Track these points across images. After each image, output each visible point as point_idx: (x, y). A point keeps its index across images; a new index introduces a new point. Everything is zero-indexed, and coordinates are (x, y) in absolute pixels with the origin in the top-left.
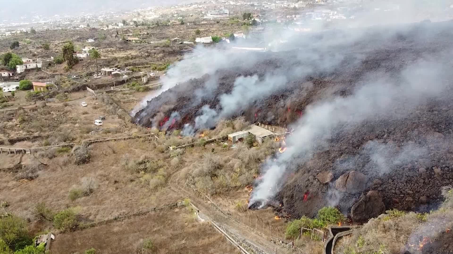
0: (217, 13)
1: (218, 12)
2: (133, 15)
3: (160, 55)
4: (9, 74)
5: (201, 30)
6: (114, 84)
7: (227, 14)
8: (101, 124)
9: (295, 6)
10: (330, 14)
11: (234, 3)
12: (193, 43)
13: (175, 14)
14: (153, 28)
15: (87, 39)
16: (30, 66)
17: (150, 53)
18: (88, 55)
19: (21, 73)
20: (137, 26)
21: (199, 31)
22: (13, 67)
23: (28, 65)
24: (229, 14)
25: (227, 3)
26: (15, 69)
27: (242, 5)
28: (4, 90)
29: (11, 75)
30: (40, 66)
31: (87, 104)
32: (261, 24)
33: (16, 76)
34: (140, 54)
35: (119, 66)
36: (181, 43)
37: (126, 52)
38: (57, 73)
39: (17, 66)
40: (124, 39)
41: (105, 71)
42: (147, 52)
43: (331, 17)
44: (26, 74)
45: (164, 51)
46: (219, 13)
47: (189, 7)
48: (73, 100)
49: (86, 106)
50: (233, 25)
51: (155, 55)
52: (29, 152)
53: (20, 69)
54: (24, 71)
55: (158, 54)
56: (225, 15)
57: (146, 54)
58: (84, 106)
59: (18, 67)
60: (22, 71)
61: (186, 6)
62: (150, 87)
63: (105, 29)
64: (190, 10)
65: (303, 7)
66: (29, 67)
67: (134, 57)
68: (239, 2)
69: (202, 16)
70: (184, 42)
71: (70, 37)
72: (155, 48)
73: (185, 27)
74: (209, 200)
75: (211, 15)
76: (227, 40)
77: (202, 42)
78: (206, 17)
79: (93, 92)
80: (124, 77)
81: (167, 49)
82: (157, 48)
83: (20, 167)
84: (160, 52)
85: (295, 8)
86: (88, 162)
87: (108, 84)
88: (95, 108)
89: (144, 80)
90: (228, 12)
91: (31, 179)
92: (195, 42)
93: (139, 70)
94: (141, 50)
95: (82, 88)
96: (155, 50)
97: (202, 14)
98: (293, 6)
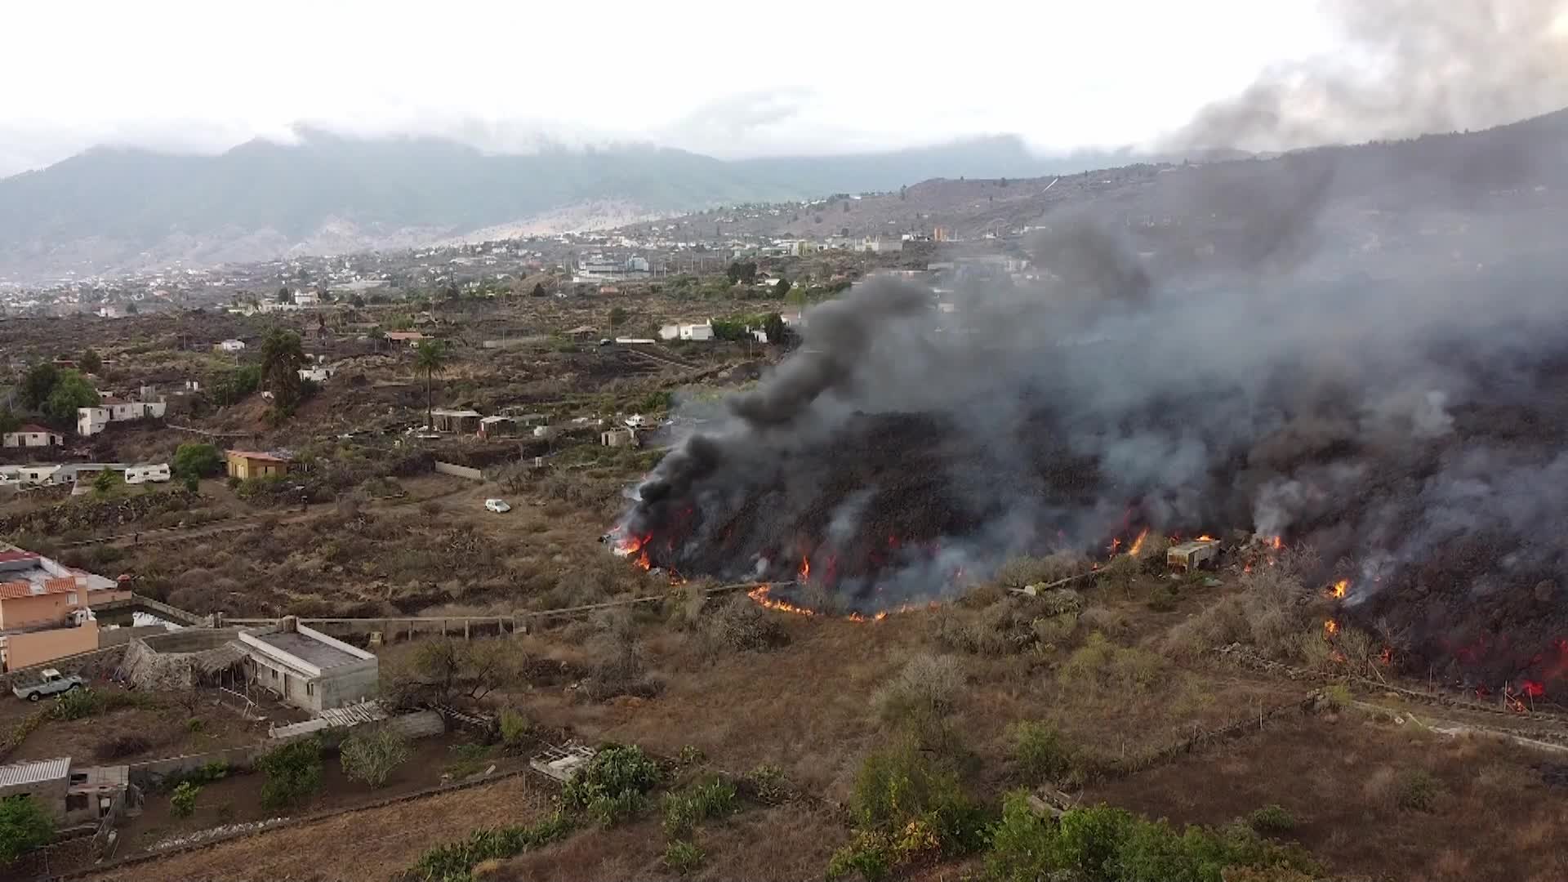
0: (610, 268)
1: (616, 264)
3: (566, 375)
4: (52, 439)
6: (522, 451)
7: (642, 271)
9: (869, 249)
10: (1008, 267)
11: (635, 243)
12: (653, 341)
15: (218, 340)
16: (122, 410)
17: (534, 370)
18: (332, 373)
19: (94, 435)
22: (65, 414)
23: (117, 408)
24: (651, 271)
26: (74, 419)
28: (130, 477)
29: (59, 441)
30: (158, 409)
31: (513, 507)
33: (78, 448)
34: (500, 373)
36: (608, 343)
38: (241, 432)
39: (82, 410)
40: (373, 336)
41: (450, 419)
42: (523, 367)
44: (112, 439)
46: (616, 269)
47: (481, 253)
48: (430, 498)
49: (508, 511)
51: (552, 377)
52: (524, 629)
53: (89, 422)
54: (103, 427)
55: (559, 373)
56: (637, 276)
57: (523, 373)
58: (502, 512)
59: (84, 415)
60: (98, 430)
61: (472, 251)
63: (249, 314)
64: (488, 262)
65: (895, 252)
66: (119, 415)
67: (488, 381)
68: (649, 242)
69: (565, 276)
70: (619, 340)
71: (144, 335)
72: (542, 356)
73: (552, 303)
74: (1388, 690)
75: (592, 275)
76: (756, 333)
77: (684, 337)
78: (583, 281)
79: (474, 473)
80: (538, 431)
81: (577, 358)
82: (548, 355)
83: (553, 667)
84: (565, 368)
85: (870, 254)
86: (786, 642)
87: (503, 453)
88: (554, 514)
89: (613, 438)
90: (646, 266)
91: (649, 693)
92: (659, 340)
93: (565, 412)
94: (497, 360)
95: (423, 464)
96: (544, 360)
97: (560, 270)
98: (864, 249)
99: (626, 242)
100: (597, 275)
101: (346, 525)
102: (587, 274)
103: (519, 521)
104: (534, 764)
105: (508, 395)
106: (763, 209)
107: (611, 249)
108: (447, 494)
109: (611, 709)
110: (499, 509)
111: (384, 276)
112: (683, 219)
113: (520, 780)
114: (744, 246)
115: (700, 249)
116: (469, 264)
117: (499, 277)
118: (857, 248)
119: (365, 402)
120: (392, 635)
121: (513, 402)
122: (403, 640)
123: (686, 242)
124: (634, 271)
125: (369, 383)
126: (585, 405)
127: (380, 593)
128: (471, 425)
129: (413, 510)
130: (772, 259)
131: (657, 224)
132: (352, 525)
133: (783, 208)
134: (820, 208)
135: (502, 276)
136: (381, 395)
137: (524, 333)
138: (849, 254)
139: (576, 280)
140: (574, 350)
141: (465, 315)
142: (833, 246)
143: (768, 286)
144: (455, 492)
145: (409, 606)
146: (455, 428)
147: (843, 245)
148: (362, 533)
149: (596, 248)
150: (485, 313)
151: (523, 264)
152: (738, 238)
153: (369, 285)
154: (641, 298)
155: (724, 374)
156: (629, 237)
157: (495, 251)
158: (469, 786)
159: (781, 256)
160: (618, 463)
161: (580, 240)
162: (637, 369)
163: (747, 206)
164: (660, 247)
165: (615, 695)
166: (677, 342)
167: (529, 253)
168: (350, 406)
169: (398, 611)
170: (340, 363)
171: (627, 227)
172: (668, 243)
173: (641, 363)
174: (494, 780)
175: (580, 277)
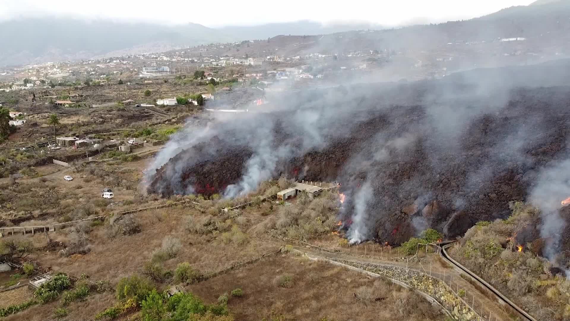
0: (154, 71)
1: (157, 69)
2: (29, 72)
3: (118, 120)
5: (151, 90)
6: (87, 155)
7: (167, 72)
8: (113, 196)
9: (250, 64)
10: (295, 72)
11: (169, 59)
12: (154, 106)
13: (92, 71)
14: (81, 89)
17: (105, 119)
18: (25, 122)
20: (53, 86)
21: (150, 92)
24: (170, 72)
25: (159, 58)
27: (178, 62)
31: (74, 179)
32: (220, 84)
34: (92, 120)
35: (77, 134)
36: (138, 106)
37: (69, 118)
40: (51, 102)
41: (64, 141)
42: (102, 117)
43: (296, 76)
45: (122, 116)
46: (157, 71)
47: (109, 62)
48: (45, 175)
49: (72, 180)
50: (188, 85)
51: (113, 121)
52: (53, 230)
55: (115, 119)
56: (164, 74)
57: (101, 120)
58: (69, 181)
61: (105, 61)
62: (139, 155)
63: (8, 91)
64: (111, 66)
65: (259, 65)
67: (86, 124)
68: (174, 58)
69: (136, 74)
70: (142, 105)
72: (110, 113)
73: (126, 87)
74: (307, 245)
75: (147, 73)
76: (193, 102)
77: (165, 104)
78: (143, 76)
79: (65, 164)
80: (96, 146)
81: (124, 113)
82: (112, 112)
83: (57, 244)
84: (118, 117)
85: (250, 66)
86: (139, 232)
87: (79, 155)
88: (87, 181)
89: (123, 148)
90: (168, 70)
91: (84, 253)
92: (156, 105)
93: (108, 138)
94: (92, 114)
95: (48, 161)
96: (110, 114)
97: (135, 71)
98: (248, 64)
99: (165, 58)
100: (149, 73)
101: (9, 188)
102: (146, 73)
103: (74, 184)
104: (30, 282)
105: (90, 130)
106: (218, 46)
107: (160, 61)
108: (53, 173)
109: (70, 259)
110: (68, 179)
111: (70, 72)
112: (188, 49)
113: (26, 287)
114: (210, 60)
115: (192, 62)
116: (103, 67)
117: (115, 72)
118: (246, 64)
119: (36, 133)
120: (6, 233)
121: (92, 133)
122: (10, 235)
123: (188, 58)
124: (164, 72)
125: (39, 125)
126: (118, 134)
127: (10, 216)
128: (72, 143)
129: (36, 180)
130: (215, 68)
131: (178, 51)
132: (11, 188)
133: (225, 46)
134: (238, 45)
135: (116, 72)
136: (42, 130)
137: (110, 101)
138: (243, 66)
139: (141, 76)
140: (123, 110)
141: (90, 93)
142: (238, 63)
143: (208, 80)
144: (57, 172)
145: (16, 222)
146: (67, 144)
147: (241, 62)
148: (14, 191)
149: (153, 61)
150: (99, 92)
151: (125, 67)
152: (208, 57)
153: (64, 75)
154: (160, 85)
155: (174, 120)
156: (167, 57)
157: (115, 61)
158: (9, 290)
159: (218, 66)
160: (120, 159)
161: (148, 58)
162: (147, 116)
163: (212, 44)
164: (178, 60)
165: (73, 254)
166: (163, 106)
167: (128, 63)
168: (30, 135)
169: (12, 224)
170: (31, 116)
171: (166, 52)
172: (181, 59)
173: (149, 114)
174: (18, 288)
175: (143, 74)
